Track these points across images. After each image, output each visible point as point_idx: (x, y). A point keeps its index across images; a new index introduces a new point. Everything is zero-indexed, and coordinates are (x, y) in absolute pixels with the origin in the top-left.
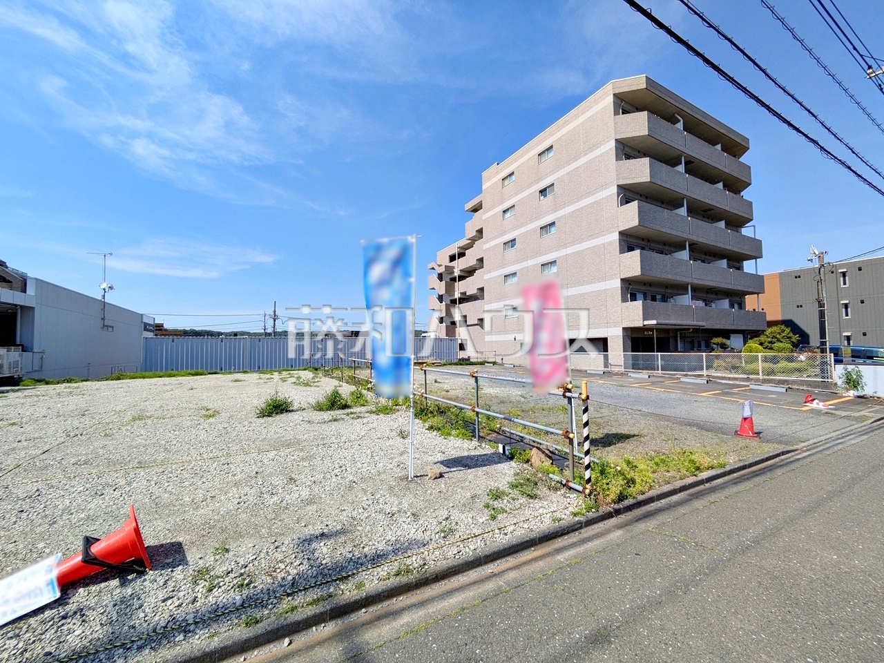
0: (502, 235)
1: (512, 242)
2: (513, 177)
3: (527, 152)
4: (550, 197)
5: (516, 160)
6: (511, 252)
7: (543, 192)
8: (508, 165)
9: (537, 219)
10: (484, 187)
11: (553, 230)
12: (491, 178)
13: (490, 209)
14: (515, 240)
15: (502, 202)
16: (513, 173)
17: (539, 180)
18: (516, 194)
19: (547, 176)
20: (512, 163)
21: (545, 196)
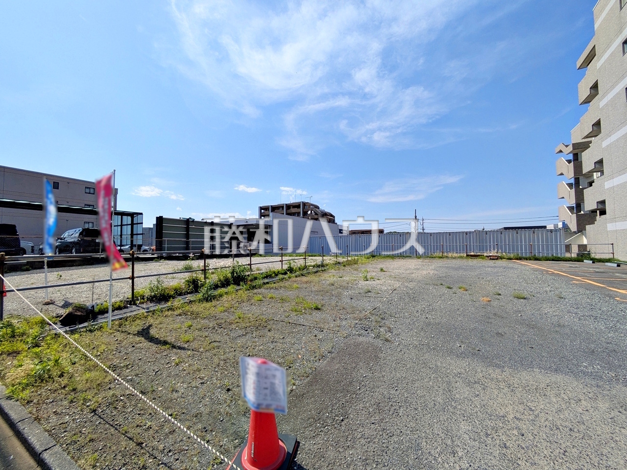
0: (623, 78)
13: (605, 51)
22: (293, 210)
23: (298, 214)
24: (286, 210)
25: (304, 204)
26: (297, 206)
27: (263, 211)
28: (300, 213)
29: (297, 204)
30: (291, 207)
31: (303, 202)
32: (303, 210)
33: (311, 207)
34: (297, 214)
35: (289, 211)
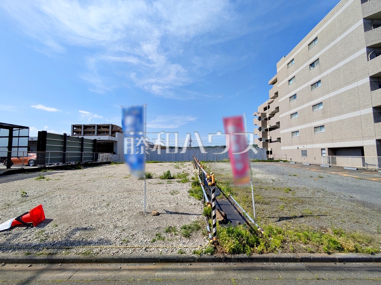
0: (288, 93)
1: (295, 96)
2: (294, 61)
3: (301, 45)
4: (317, 67)
5: (295, 52)
6: (294, 101)
7: (312, 65)
8: (290, 56)
9: (308, 81)
10: (278, 71)
11: (320, 85)
12: (281, 65)
13: (281, 81)
14: (296, 94)
15: (288, 76)
16: (293, 59)
17: (309, 59)
18: (296, 70)
19: (314, 55)
20: (293, 54)
21: (314, 67)
22: (103, 129)
23: (108, 132)
24: (97, 129)
25: (113, 126)
26: (107, 127)
27: (75, 128)
28: (109, 132)
29: (107, 126)
30: (102, 127)
31: (111, 125)
32: (111, 130)
33: (118, 128)
34: (106, 132)
35: (100, 130)
